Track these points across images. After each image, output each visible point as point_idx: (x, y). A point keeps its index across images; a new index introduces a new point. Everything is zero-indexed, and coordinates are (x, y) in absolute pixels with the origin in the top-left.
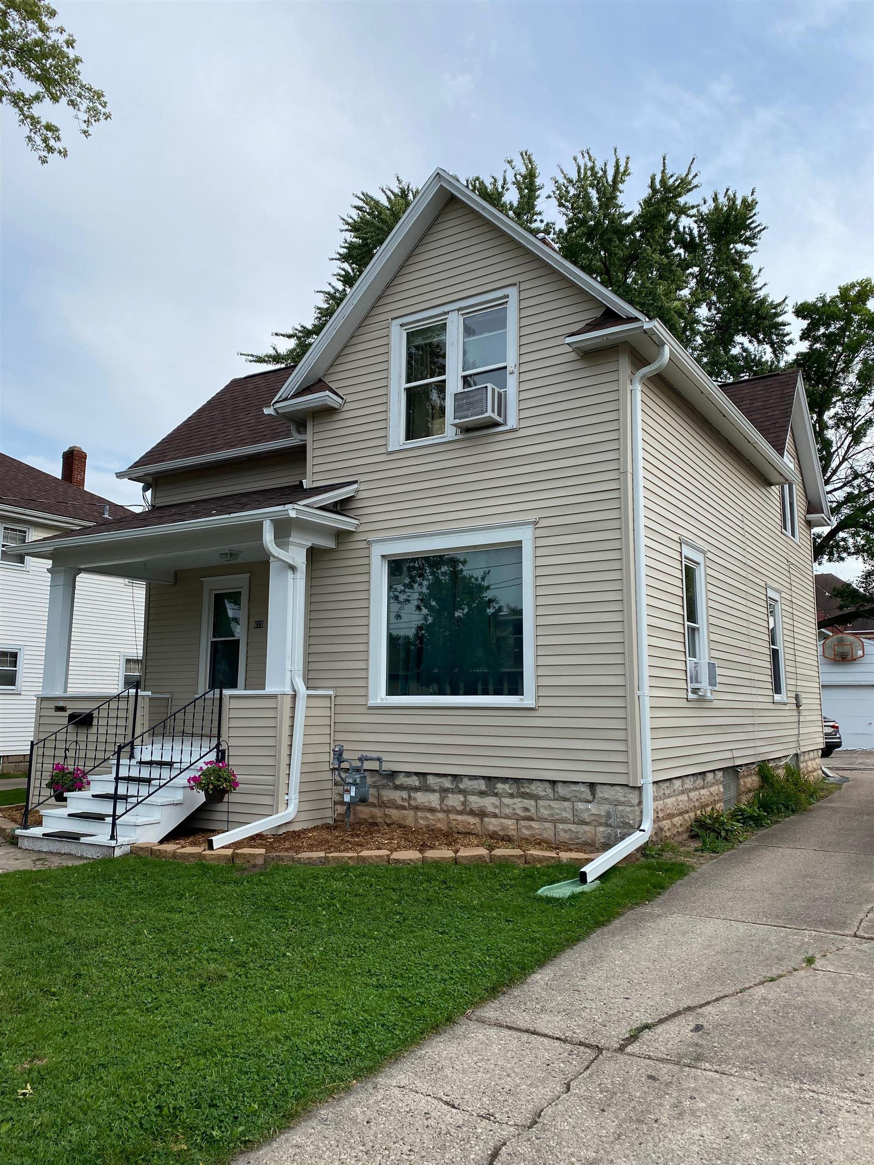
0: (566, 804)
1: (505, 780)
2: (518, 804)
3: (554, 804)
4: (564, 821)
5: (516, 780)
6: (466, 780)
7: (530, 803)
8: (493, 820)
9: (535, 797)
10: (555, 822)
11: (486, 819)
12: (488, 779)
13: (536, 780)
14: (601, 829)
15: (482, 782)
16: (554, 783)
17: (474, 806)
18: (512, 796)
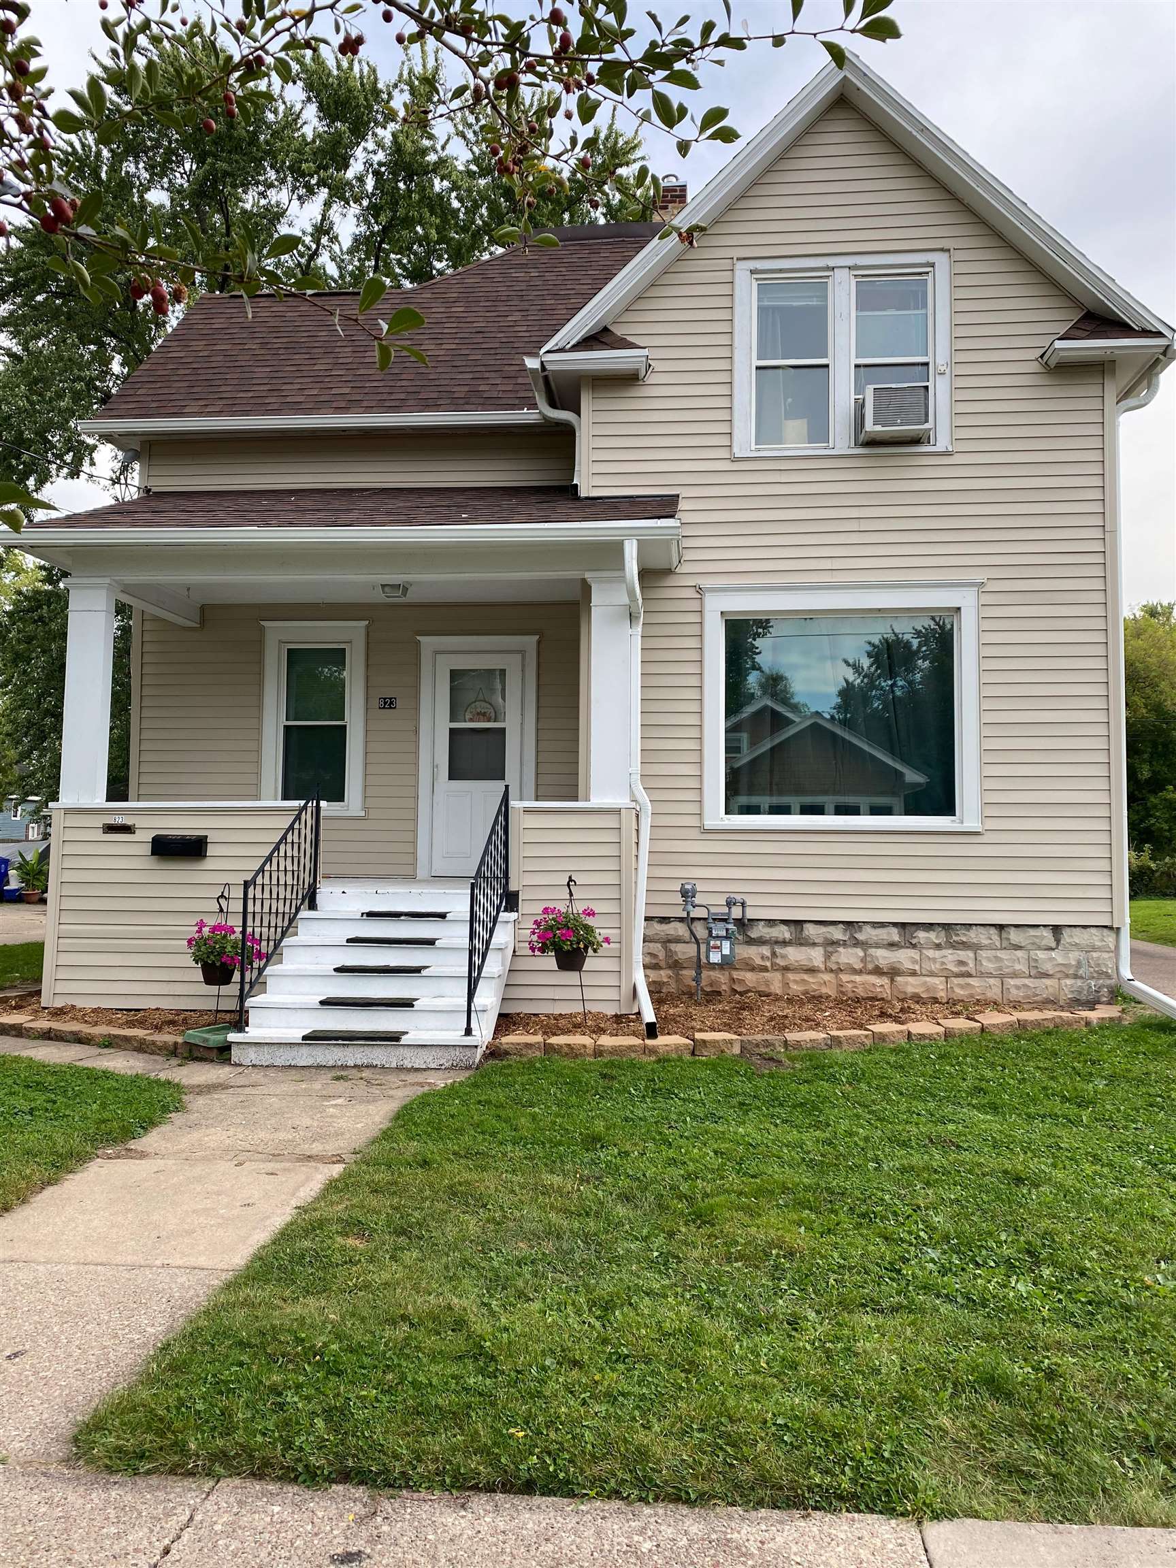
0: (1019, 953)
1: (929, 926)
2: (950, 957)
3: (1002, 954)
4: (1015, 975)
5: (946, 927)
6: (868, 928)
7: (967, 955)
8: (910, 979)
9: (975, 947)
10: (1002, 977)
11: (899, 979)
12: (902, 926)
13: (976, 925)
14: (1069, 982)
15: (894, 931)
16: (1001, 927)
17: (883, 963)
18: (938, 947)
